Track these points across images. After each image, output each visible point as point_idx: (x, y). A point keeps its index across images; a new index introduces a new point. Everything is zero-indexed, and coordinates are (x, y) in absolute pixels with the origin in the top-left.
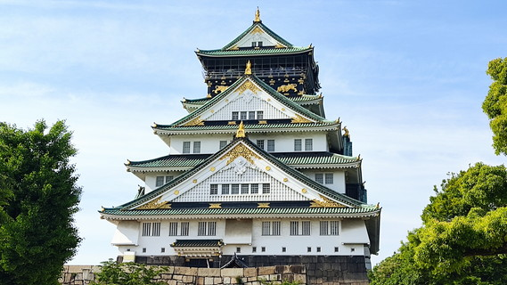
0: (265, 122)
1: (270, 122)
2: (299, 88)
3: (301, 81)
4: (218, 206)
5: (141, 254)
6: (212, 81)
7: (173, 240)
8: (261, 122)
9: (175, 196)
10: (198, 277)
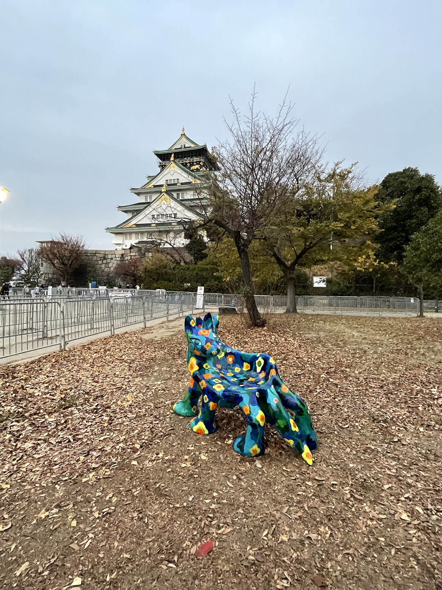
0: (180, 184)
1: (182, 184)
2: (201, 167)
3: (201, 163)
4: (154, 225)
5: (125, 247)
6: (162, 166)
7: (137, 241)
8: (178, 184)
9: (136, 221)
10: (105, 254)
